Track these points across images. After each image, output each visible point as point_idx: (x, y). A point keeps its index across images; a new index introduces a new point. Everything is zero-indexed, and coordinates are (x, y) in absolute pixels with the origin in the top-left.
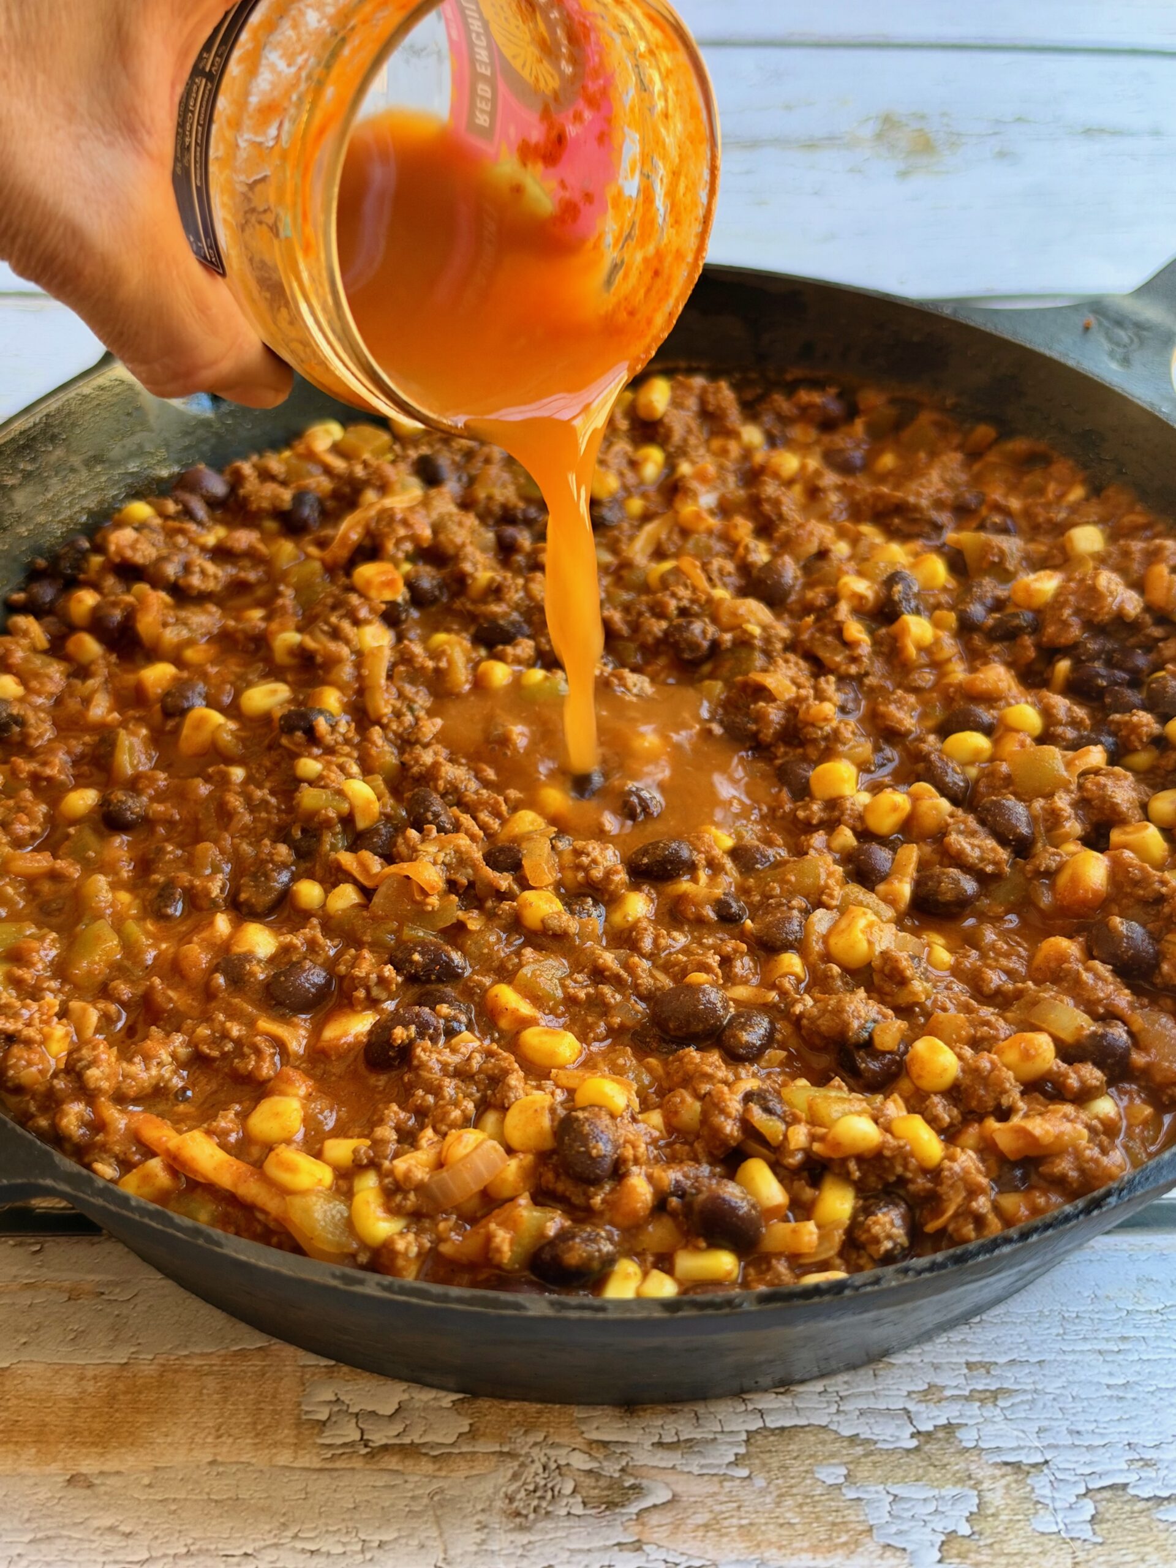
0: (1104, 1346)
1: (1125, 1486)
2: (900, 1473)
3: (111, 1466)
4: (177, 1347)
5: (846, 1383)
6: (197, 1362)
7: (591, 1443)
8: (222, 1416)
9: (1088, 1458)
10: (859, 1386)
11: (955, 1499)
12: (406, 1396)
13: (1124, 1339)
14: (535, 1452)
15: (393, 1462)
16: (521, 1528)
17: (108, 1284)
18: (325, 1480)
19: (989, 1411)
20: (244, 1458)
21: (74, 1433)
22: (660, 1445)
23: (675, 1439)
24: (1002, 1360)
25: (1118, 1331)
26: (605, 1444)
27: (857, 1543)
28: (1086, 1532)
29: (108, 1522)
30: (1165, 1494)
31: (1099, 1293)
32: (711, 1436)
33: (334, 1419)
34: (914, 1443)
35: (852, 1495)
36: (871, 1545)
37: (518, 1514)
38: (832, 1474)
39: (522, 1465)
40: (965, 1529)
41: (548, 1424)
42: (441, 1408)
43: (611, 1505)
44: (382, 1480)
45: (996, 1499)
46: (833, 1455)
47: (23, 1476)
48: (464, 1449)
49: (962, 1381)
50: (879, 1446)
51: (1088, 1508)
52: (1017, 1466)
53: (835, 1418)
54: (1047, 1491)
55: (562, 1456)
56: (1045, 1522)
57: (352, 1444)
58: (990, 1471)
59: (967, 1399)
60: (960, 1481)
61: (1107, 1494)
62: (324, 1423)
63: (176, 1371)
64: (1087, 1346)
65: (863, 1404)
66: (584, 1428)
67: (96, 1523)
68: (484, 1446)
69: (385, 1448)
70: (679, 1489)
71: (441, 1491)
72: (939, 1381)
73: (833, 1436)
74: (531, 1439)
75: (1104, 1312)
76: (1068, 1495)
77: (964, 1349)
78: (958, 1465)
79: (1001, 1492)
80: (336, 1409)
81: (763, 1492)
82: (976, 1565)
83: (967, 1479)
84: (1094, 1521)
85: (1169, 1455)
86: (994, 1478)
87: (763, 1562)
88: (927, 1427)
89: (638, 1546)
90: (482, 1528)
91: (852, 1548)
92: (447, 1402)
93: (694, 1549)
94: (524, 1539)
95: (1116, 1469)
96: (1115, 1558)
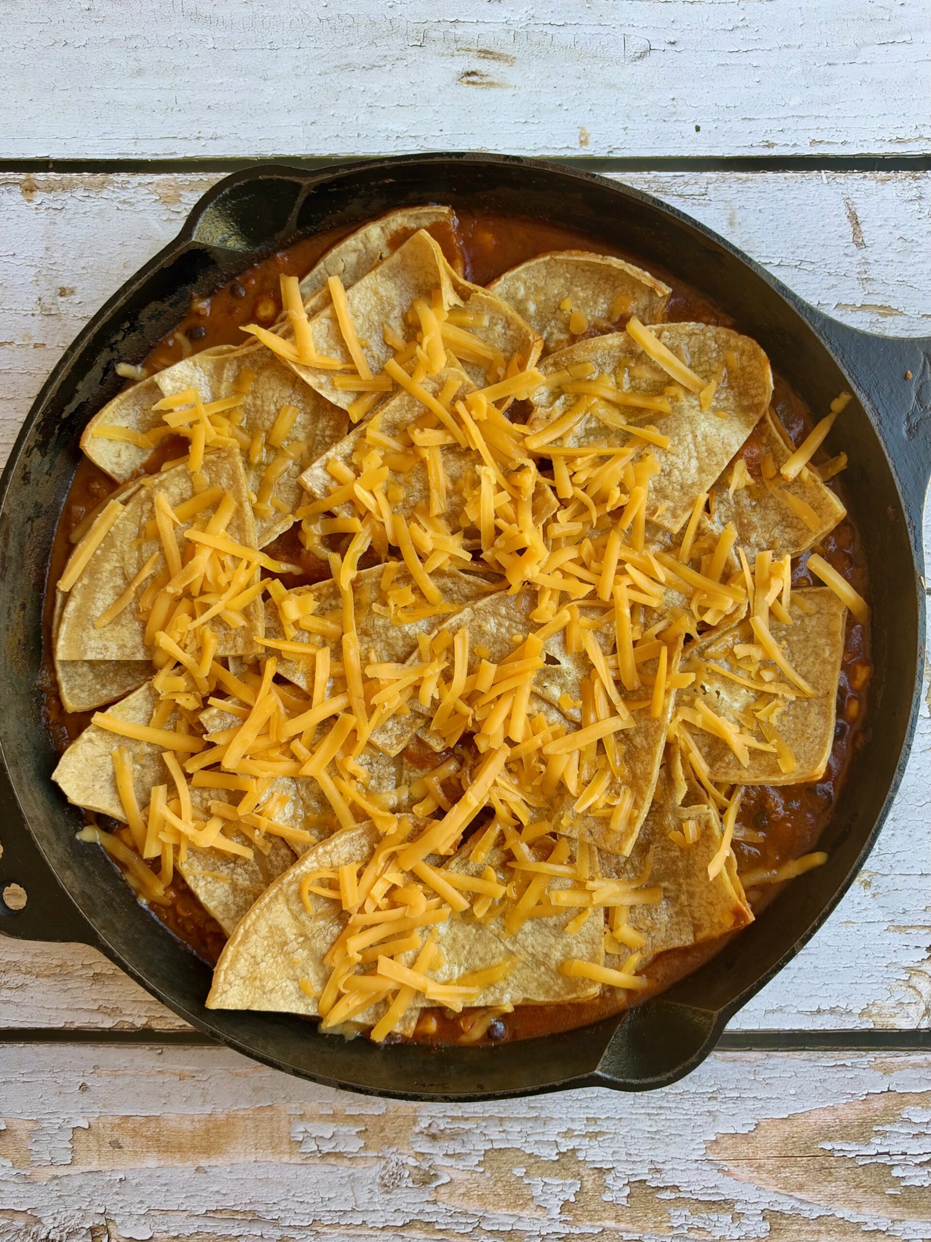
0: (651, 1111)
1: (645, 1181)
2: (549, 1172)
3: (213, 1163)
4: (232, 1105)
5: (531, 1126)
6: (242, 1113)
7: (417, 1153)
8: (256, 1139)
9: (632, 1167)
10: (536, 1128)
11: (571, 1185)
12: (336, 1129)
13: (661, 1108)
14: (393, 1156)
15: (332, 1160)
16: (387, 1192)
17: (197, 1071)
18: (304, 1169)
19: (594, 1143)
20: (269, 1159)
21: (194, 1147)
22: (446, 1155)
23: (453, 1154)
24: (603, 1117)
25: (659, 1103)
26: (423, 1154)
27: (526, 1204)
28: (624, 1202)
29: (216, 1189)
30: (662, 1185)
32: (469, 1152)
33: (305, 1140)
34: (557, 1158)
35: (527, 1181)
36: (532, 1205)
37: (385, 1186)
38: (519, 1172)
39: (387, 1163)
40: (572, 1199)
41: (398, 1144)
42: (352, 1135)
43: (425, 1183)
44: (328, 1169)
45: (589, 1185)
46: (521, 1163)
47: (177, 1168)
48: (363, 1155)
49: (583, 1127)
50: (542, 1158)
51: (627, 1190)
52: (600, 1170)
53: (524, 1144)
54: (611, 1182)
55: (404, 1159)
56: (607, 1197)
57: (314, 1152)
58: (588, 1172)
59: (584, 1136)
60: (575, 1176)
61: (636, 1184)
62: (301, 1142)
63: (234, 1117)
64: (643, 1111)
65: (537, 1138)
66: (413, 1147)
67: (211, 1189)
68: (371, 1153)
69: (328, 1153)
70: (453, 1176)
71: (353, 1174)
72: (573, 1127)
73: (522, 1153)
74: (391, 1151)
76: (620, 1184)
77: (586, 1111)
78: (575, 1169)
79: (591, 1181)
80: (305, 1136)
81: (489, 1179)
82: (575, 1215)
83: (578, 1175)
84: (628, 1196)
85: (668, 1166)
86: (589, 1175)
87: (486, 1211)
88: (564, 1150)
89: (435, 1202)
90: (371, 1191)
91: (524, 1206)
92: (354, 1133)
93: (459, 1204)
94: (388, 1197)
95: (643, 1172)
96: (634, 1214)
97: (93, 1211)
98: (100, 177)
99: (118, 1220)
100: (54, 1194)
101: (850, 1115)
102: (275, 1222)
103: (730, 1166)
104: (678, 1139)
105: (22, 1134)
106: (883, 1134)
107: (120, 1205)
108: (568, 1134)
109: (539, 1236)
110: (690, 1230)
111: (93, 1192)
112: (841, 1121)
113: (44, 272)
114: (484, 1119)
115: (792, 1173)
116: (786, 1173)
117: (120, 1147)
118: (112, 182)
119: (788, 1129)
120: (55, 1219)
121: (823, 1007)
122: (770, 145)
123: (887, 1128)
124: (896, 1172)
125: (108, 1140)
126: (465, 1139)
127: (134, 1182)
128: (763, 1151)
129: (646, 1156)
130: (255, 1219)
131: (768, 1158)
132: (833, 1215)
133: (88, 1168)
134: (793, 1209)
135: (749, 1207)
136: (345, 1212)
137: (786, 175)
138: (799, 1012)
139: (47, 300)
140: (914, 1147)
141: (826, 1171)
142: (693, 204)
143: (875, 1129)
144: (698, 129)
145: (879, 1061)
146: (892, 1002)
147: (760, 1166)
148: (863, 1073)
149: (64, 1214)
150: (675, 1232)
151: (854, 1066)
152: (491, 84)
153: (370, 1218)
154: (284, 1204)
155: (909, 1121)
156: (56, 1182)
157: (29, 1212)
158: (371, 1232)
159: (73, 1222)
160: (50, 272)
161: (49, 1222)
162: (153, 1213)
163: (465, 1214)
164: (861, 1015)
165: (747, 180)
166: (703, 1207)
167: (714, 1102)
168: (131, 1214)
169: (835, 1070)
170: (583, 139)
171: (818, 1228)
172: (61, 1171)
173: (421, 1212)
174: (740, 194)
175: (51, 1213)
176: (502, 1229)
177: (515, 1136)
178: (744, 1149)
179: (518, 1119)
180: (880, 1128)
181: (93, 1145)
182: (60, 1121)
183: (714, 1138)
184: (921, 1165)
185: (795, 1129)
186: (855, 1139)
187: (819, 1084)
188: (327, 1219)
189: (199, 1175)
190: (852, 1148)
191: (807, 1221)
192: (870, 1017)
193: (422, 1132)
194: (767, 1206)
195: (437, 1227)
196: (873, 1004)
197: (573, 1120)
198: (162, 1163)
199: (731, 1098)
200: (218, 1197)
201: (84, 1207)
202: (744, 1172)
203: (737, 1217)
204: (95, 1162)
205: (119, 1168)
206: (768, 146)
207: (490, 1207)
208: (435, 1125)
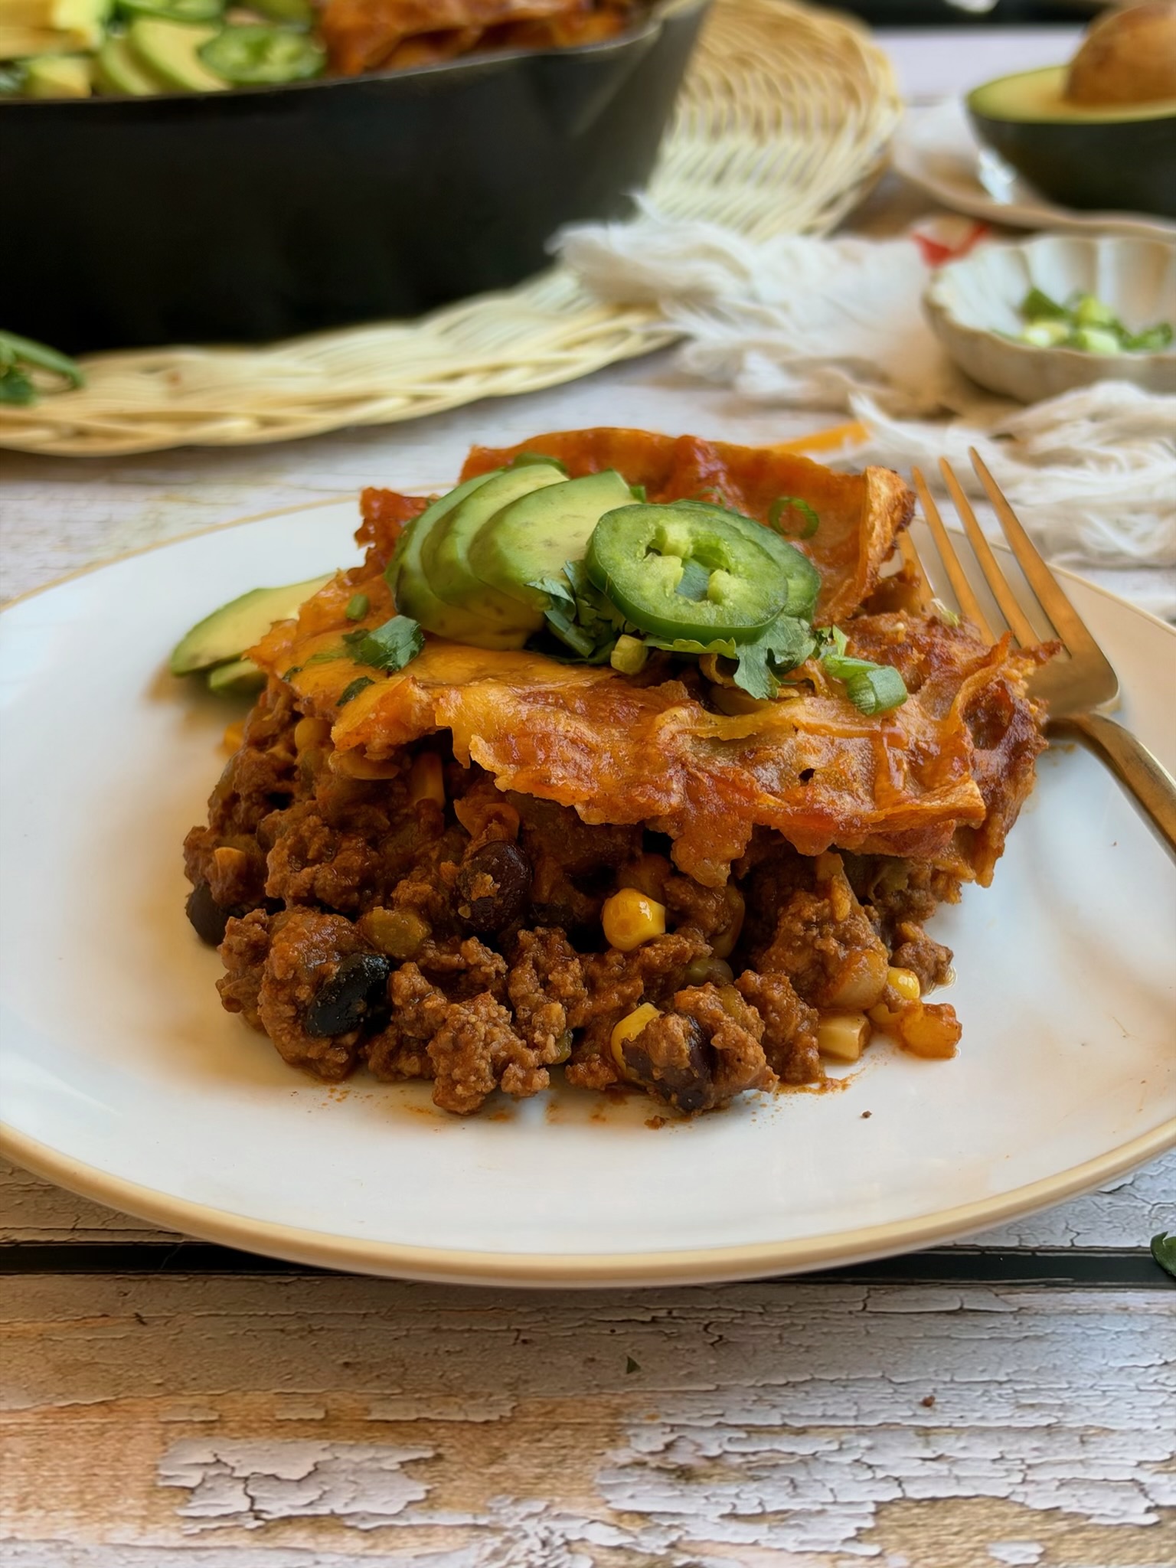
2: (1132, 1552)
5: (1036, 1449)
7: (620, 1514)
8: (31, 1484)
10: (1056, 1453)
12: (327, 1456)
14: (530, 1526)
15: (299, 1538)
18: (186, 1561)
20: (60, 1535)
22: (733, 1516)
23: (759, 1510)
32: (819, 1507)
33: (208, 1485)
34: (1152, 1518)
39: (509, 1541)
41: (553, 1491)
42: (382, 1470)
46: (1017, 1531)
48: (416, 1521)
50: (1093, 1521)
53: (1021, 1489)
57: (236, 1515)
62: (192, 1490)
65: (1065, 1473)
66: (609, 1497)
68: (443, 1518)
69: (288, 1520)
73: (1017, 1509)
74: (523, 1509)
80: (213, 1472)
92: (391, 1464)
114: (863, 1431)
177: (986, 1470)
179: (984, 1431)
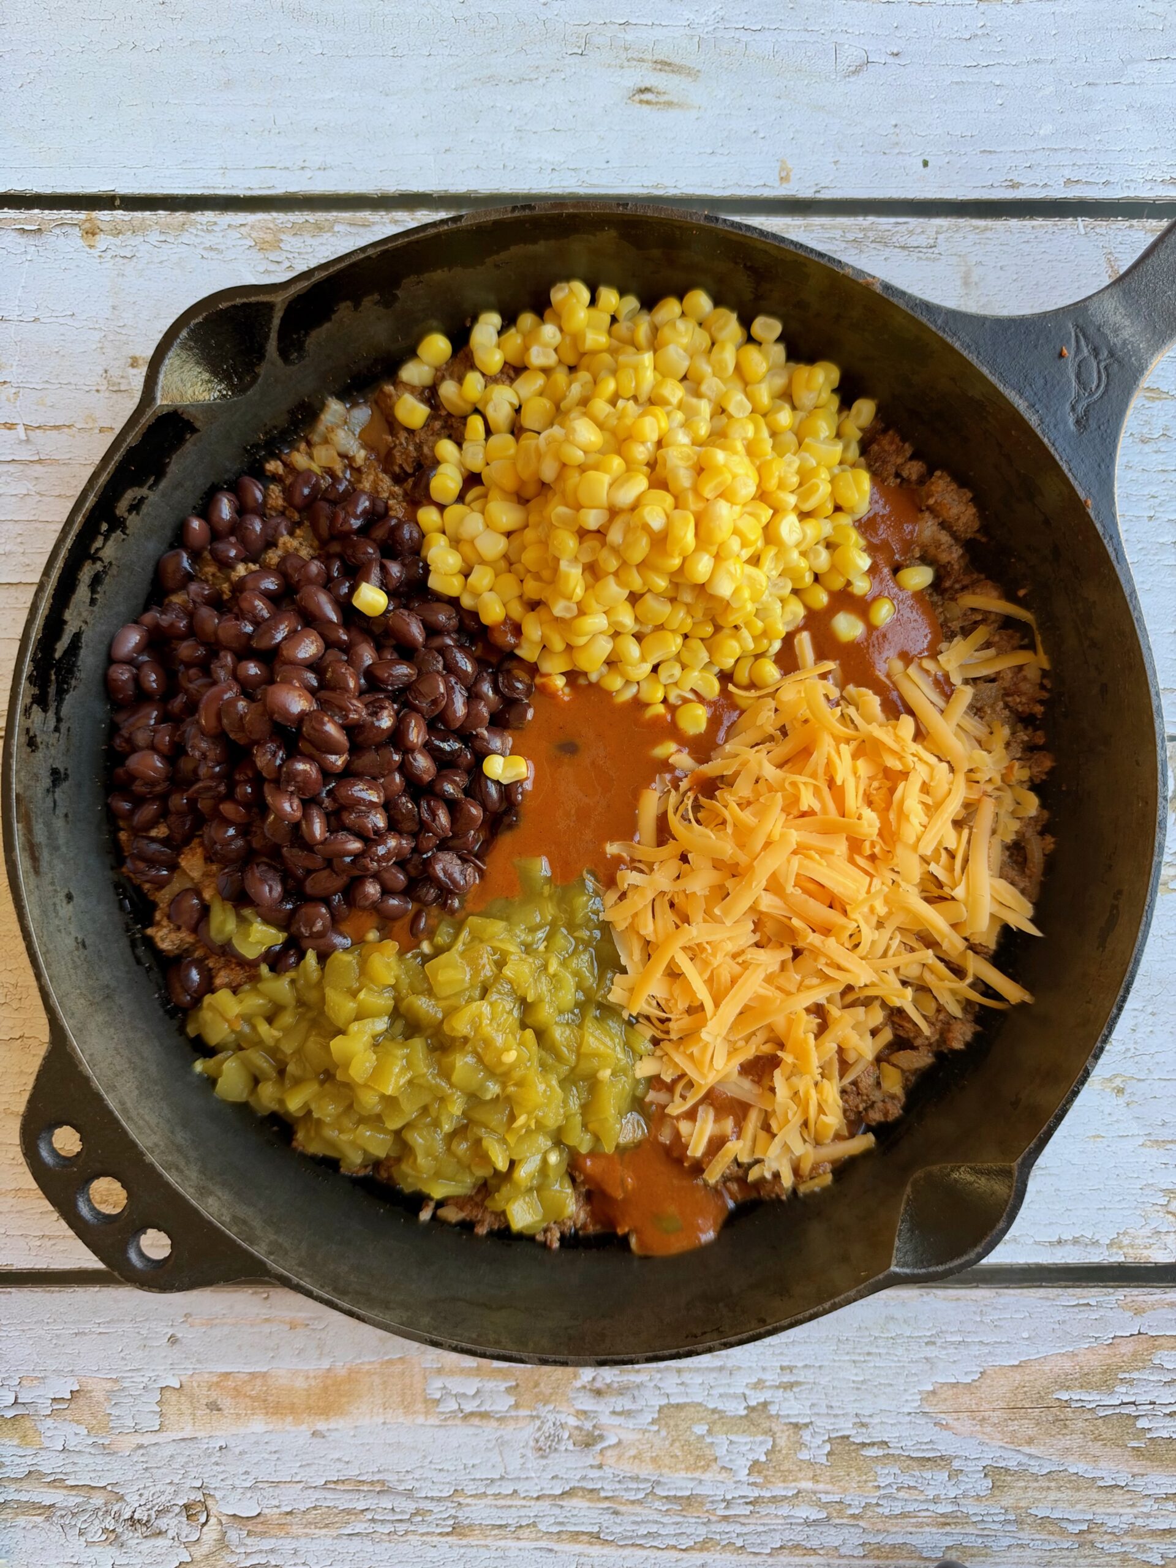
0: (856, 1358)
1: (848, 1437)
3: (332, 1426)
4: (355, 1358)
6: (367, 1367)
9: (833, 1421)
11: (761, 1443)
13: (869, 1354)
16: (543, 1457)
17: (310, 1319)
19: (789, 1394)
21: (310, 1408)
24: (800, 1364)
25: (867, 1349)
27: (708, 1466)
28: (824, 1460)
29: (337, 1456)
30: (868, 1441)
31: (862, 1325)
35: (709, 1440)
36: (715, 1467)
37: (540, 1449)
38: (701, 1429)
40: (763, 1459)
43: (587, 1445)
44: (471, 1431)
45: (782, 1442)
47: (289, 1432)
49: (776, 1376)
51: (827, 1448)
52: (796, 1426)
54: (808, 1438)
55: (563, 1418)
56: (804, 1455)
58: (781, 1427)
59: (778, 1387)
60: (765, 1433)
61: (838, 1441)
63: (357, 1373)
64: (847, 1358)
67: (331, 1457)
70: (622, 1437)
71: (501, 1437)
72: (764, 1377)
75: (862, 1337)
76: (818, 1441)
77: (781, 1358)
78: (766, 1424)
79: (785, 1438)
81: (664, 1439)
82: (766, 1477)
83: (769, 1432)
84: (829, 1454)
85: (876, 1420)
86: (783, 1431)
87: (661, 1475)
88: (753, 1403)
89: (600, 1467)
90: (523, 1456)
91: (706, 1468)
93: (628, 1468)
94: (544, 1462)
95: (846, 1427)
96: (835, 1473)
97: (187, 1486)
98: (179, 216)
99: (218, 1495)
100: (139, 1466)
101: (1094, 1362)
102: (409, 1494)
103: (949, 1419)
104: (889, 1389)
105: (98, 1395)
106: (1130, 1382)
107: (221, 1477)
108: (759, 1385)
109: (724, 1500)
110: (899, 1489)
111: (187, 1463)
112: (1081, 1368)
113: (111, 337)
115: (1020, 1426)
116: (1014, 1426)
117: (219, 1410)
118: (194, 223)
119: (1018, 1377)
120: (141, 1495)
121: (1064, 1237)
122: (1015, 186)
123: (1135, 1375)
124: (1142, 1423)
125: (204, 1402)
126: (636, 1393)
127: (237, 1450)
128: (989, 1402)
129: (852, 1409)
130: (385, 1490)
131: (994, 1410)
132: (1066, 1470)
133: (180, 1435)
134: (1019, 1464)
135: (969, 1463)
136: (493, 1481)
137: (1034, 223)
138: (1036, 1243)
139: (115, 373)
140: (1165, 1396)
141: (1061, 1424)
142: (919, 259)
143: (1121, 1376)
144: (926, 164)
145: (1129, 1299)
146: (1147, 1231)
147: (984, 1419)
148: (1110, 1314)
149: (152, 1490)
150: (882, 1492)
151: (1099, 1305)
152: (669, 104)
153: (521, 1487)
154: (420, 1471)
155: (1161, 1367)
156: (141, 1451)
157: (109, 1488)
158: (523, 1502)
159: (163, 1498)
160: (119, 337)
161: (133, 1500)
162: (260, 1485)
163: (636, 1479)
164: (1110, 1245)
165: (986, 229)
166: (914, 1464)
167: (933, 1347)
168: (234, 1488)
169: (1076, 1310)
170: (783, 174)
171: (1047, 1484)
172: (146, 1440)
173: (584, 1478)
174: (978, 247)
175: (136, 1488)
176: (679, 1494)
178: (966, 1400)
180: (1127, 1375)
181: (185, 1407)
182: (145, 1380)
183: (931, 1388)
184: (1170, 1415)
185: (1027, 1378)
186: (1097, 1388)
187: (1057, 1326)
188: (470, 1489)
189: (315, 1440)
190: (1092, 1398)
191: (1035, 1477)
192: (1120, 1248)
193: (584, 1387)
194: (989, 1462)
195: (603, 1494)
196: (1125, 1233)
197: (764, 1369)
198: (271, 1427)
199: (952, 1343)
200: (340, 1466)
201: (176, 1481)
202: (965, 1425)
203: (954, 1474)
204: (189, 1428)
205: (218, 1433)
206: (1012, 187)
207: (665, 1471)
208: (599, 1379)
